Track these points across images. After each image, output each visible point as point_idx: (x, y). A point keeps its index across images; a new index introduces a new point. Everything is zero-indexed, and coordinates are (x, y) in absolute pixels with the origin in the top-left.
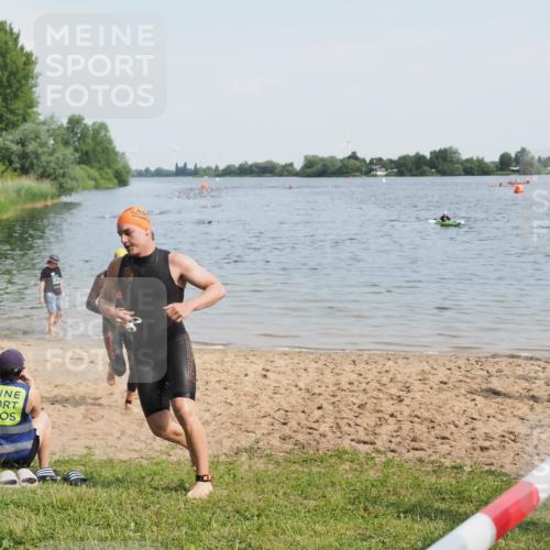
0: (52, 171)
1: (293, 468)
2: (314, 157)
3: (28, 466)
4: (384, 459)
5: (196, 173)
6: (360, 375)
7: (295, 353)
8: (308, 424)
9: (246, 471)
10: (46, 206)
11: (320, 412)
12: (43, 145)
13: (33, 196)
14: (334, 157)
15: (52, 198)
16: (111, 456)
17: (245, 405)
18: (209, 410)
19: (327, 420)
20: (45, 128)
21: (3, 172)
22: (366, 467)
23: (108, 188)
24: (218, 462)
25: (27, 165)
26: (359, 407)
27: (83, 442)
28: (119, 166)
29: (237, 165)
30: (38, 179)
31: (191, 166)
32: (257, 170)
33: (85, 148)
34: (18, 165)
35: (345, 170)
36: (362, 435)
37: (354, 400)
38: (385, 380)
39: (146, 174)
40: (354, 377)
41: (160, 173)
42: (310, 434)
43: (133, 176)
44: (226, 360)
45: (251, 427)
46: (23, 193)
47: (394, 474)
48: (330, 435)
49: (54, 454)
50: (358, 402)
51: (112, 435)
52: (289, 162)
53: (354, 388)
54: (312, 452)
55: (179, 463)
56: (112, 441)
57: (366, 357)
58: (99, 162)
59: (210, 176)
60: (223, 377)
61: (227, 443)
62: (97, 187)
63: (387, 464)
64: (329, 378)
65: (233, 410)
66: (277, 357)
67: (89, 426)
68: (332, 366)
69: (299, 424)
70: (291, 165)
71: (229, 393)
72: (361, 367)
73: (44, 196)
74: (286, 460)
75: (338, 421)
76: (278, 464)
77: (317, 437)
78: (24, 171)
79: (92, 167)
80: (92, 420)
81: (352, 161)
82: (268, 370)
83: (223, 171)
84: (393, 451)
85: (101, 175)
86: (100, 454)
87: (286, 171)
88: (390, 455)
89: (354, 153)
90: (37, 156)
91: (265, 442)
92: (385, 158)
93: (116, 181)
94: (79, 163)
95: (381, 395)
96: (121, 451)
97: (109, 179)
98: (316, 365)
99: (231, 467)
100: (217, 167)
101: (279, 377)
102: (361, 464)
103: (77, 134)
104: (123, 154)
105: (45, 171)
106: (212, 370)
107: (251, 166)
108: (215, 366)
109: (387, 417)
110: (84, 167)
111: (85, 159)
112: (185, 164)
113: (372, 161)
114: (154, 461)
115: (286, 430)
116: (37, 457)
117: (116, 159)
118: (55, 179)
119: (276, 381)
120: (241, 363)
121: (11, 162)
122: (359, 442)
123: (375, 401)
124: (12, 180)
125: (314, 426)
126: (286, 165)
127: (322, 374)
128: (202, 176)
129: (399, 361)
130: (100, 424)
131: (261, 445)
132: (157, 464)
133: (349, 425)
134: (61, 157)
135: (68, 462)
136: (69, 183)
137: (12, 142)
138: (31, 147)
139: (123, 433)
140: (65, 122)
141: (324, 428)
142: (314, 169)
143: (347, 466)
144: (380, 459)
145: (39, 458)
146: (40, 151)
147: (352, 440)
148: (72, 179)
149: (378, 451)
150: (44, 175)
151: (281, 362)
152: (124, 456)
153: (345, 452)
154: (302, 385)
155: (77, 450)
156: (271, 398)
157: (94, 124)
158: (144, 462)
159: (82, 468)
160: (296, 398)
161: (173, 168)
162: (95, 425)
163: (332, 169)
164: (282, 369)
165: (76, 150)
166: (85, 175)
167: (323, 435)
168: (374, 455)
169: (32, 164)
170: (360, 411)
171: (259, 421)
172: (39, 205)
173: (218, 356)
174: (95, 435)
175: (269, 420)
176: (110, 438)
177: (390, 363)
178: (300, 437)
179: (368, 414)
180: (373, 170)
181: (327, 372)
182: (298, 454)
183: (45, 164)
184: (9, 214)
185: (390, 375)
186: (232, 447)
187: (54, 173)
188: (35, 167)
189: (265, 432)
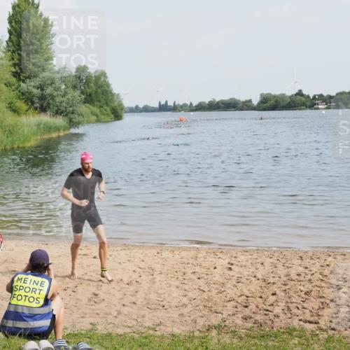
0: (64, 109)
1: (253, 342)
2: (268, 94)
3: (47, 338)
4: (326, 336)
5: (175, 108)
6: (306, 268)
7: (254, 250)
8: (265, 307)
9: (216, 344)
10: (59, 137)
11: (274, 297)
12: (57, 89)
13: (49, 129)
14: (284, 94)
15: (64, 130)
16: (110, 331)
17: (214, 292)
18: (186, 296)
19: (279, 304)
20: (58, 76)
21: (27, 111)
22: (312, 342)
23: (105, 122)
24: (193, 336)
25: (45, 105)
26: (305, 294)
27: (88, 320)
28: (116, 104)
29: (207, 102)
30: (54, 116)
31: (170, 104)
32: (223, 106)
33: (89, 91)
34: (38, 105)
35: (293, 105)
36: (308, 316)
37: (302, 288)
38: (326, 272)
39: (136, 110)
40: (301, 269)
41: (146, 109)
42: (266, 315)
43: (126, 112)
44: (199, 256)
45: (220, 309)
46: (42, 126)
47: (334, 347)
48: (282, 315)
49: (66, 329)
50: (305, 289)
51: (110, 314)
52: (248, 99)
53: (301, 278)
54: (268, 329)
55: (162, 337)
56: (110, 319)
57: (310, 254)
58: (99, 101)
59: (185, 111)
60: (197, 269)
61: (201, 322)
62: (98, 121)
63: (329, 339)
64: (281, 271)
65: (205, 296)
66: (239, 253)
67: (93, 307)
68: (284, 261)
69: (257, 307)
70: (250, 101)
71: (202, 282)
72: (306, 262)
73: (57, 129)
74: (246, 335)
75: (290, 305)
76: (241, 338)
77: (272, 317)
78: (43, 109)
79: (94, 105)
80: (95, 302)
81: (298, 97)
82: (232, 264)
83: (196, 106)
84: (333, 329)
85: (101, 111)
86: (101, 330)
87: (246, 106)
88: (331, 332)
89: (300, 91)
90: (53, 97)
91: (231, 321)
92: (325, 94)
93: (112, 116)
94: (84, 103)
95: (323, 285)
96: (118, 327)
97: (108, 115)
98: (271, 260)
99: (204, 341)
100: (191, 104)
101: (241, 270)
102: (307, 340)
103: (82, 80)
104: (118, 95)
105: (59, 109)
106: (188, 263)
107: (218, 103)
108: (191, 261)
109: (328, 302)
110: (88, 105)
111: (89, 99)
112: (166, 102)
113: (314, 97)
114: (144, 335)
115: (247, 312)
116: (53, 331)
117: (113, 99)
118: (66, 115)
119: (239, 272)
120: (211, 259)
121: (33, 103)
122: (305, 322)
123: (318, 289)
124: (33, 116)
125: (270, 308)
126: (246, 102)
127: (276, 267)
128: (180, 111)
129: (338, 257)
130: (102, 305)
131: (227, 323)
132: (146, 338)
133: (298, 308)
134: (71, 99)
135: (76, 335)
136: (76, 118)
137: (34, 87)
138: (49, 90)
139: (119, 313)
140: (73, 71)
141: (277, 310)
142: (268, 104)
143: (296, 341)
144: (323, 336)
145: (55, 332)
146: (55, 94)
147: (300, 320)
148: (79, 115)
149: (321, 329)
150: (58, 112)
151: (242, 258)
152: (120, 331)
153: (295, 330)
154: (259, 276)
155: (84, 325)
156: (235, 286)
157: (96, 72)
158: (136, 336)
159: (88, 340)
160: (255, 287)
161: (156, 105)
162: (97, 306)
163: (282, 104)
164: (243, 264)
165: (82, 93)
166: (89, 112)
167: (277, 316)
168: (317, 332)
169: (49, 104)
170: (306, 297)
171: (225, 304)
172: (54, 135)
173: (193, 253)
174: (97, 314)
175: (233, 303)
176: (109, 316)
177: (330, 259)
178: (258, 317)
179: (313, 299)
180: (315, 104)
181: (280, 266)
182: (256, 332)
183: (59, 104)
184: (32, 143)
185: (331, 268)
186: (204, 326)
187: (66, 111)
188: (51, 106)
189: (230, 313)
